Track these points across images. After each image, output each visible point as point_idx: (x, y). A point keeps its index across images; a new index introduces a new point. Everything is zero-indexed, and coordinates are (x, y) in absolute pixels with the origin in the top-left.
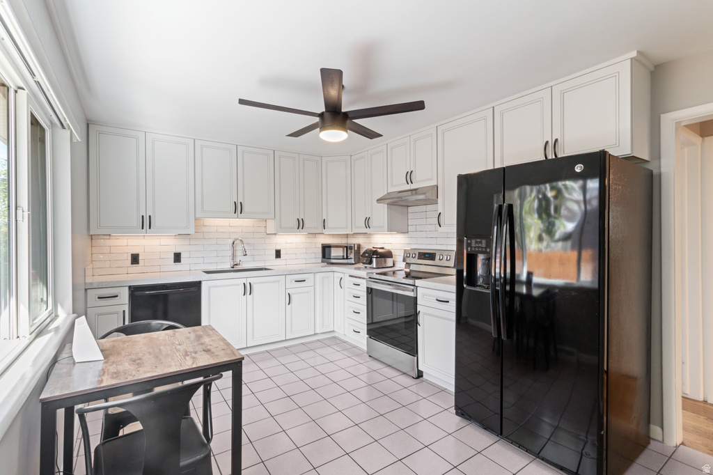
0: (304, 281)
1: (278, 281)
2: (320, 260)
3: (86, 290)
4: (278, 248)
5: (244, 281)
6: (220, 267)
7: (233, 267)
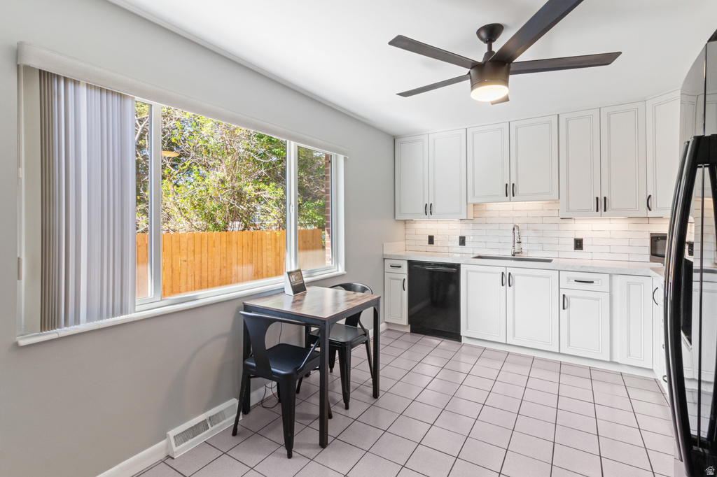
0: (592, 282)
1: (548, 277)
2: (648, 258)
3: (384, 259)
4: (579, 237)
5: (503, 270)
6: (502, 254)
7: (514, 255)
